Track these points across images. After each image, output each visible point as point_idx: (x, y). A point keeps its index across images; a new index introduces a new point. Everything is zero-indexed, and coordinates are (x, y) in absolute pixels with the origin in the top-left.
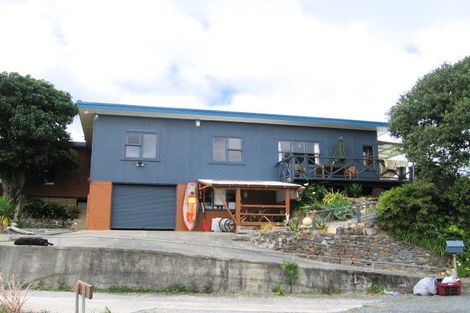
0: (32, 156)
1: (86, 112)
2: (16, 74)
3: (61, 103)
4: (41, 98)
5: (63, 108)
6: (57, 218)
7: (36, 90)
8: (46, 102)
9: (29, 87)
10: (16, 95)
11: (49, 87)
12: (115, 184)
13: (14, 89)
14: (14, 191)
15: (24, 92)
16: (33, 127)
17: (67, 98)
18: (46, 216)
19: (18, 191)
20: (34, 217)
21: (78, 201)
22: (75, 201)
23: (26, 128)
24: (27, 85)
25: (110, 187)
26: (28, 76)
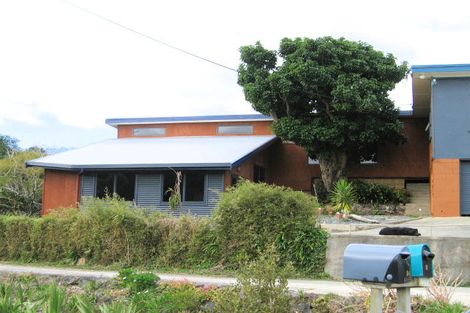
0: (357, 133)
1: (422, 77)
2: (329, 38)
3: (385, 67)
4: (362, 64)
5: (388, 73)
6: (387, 203)
7: (354, 55)
8: (368, 68)
9: (348, 53)
10: (334, 64)
11: (367, 49)
12: (463, 162)
13: (331, 56)
14: (334, 173)
15: (342, 58)
16: (359, 99)
17: (390, 60)
18: (375, 201)
19: (339, 173)
20: (360, 202)
21: (406, 182)
22: (403, 181)
23: (351, 101)
24: (345, 49)
25: (458, 164)
26: (342, 39)
